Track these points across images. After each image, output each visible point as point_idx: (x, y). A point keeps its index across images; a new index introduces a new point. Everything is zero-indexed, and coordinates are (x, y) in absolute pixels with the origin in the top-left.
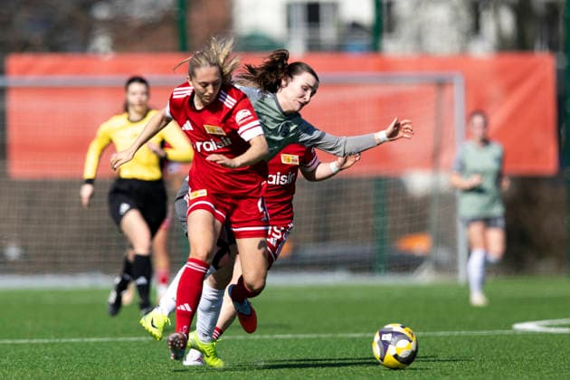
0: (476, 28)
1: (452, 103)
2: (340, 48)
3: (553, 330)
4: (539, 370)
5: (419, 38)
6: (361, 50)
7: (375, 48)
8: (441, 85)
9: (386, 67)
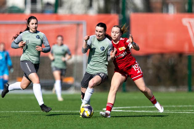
0: (90, 5)
1: (82, 31)
2: (43, 12)
3: (117, 111)
4: (112, 124)
5: (70, 8)
6: (50, 12)
7: (55, 12)
8: (78, 25)
9: (59, 18)
